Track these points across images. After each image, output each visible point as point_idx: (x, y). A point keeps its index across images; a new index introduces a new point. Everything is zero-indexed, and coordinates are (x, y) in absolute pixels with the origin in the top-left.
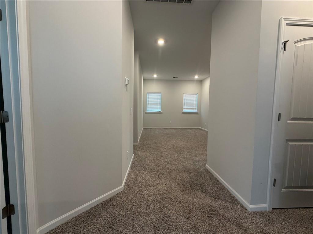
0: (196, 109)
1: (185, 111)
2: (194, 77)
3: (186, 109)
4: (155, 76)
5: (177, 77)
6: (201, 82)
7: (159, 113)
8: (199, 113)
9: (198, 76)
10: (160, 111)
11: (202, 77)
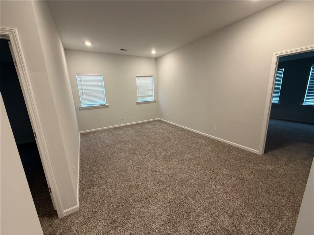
0: (152, 96)
1: (140, 100)
2: (150, 51)
3: (141, 96)
4: (88, 44)
5: (126, 50)
6: (157, 59)
7: (104, 106)
8: (157, 102)
9: (156, 51)
10: (104, 103)
11: (161, 53)
